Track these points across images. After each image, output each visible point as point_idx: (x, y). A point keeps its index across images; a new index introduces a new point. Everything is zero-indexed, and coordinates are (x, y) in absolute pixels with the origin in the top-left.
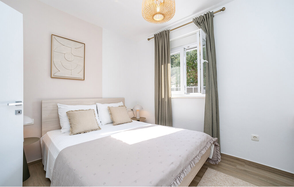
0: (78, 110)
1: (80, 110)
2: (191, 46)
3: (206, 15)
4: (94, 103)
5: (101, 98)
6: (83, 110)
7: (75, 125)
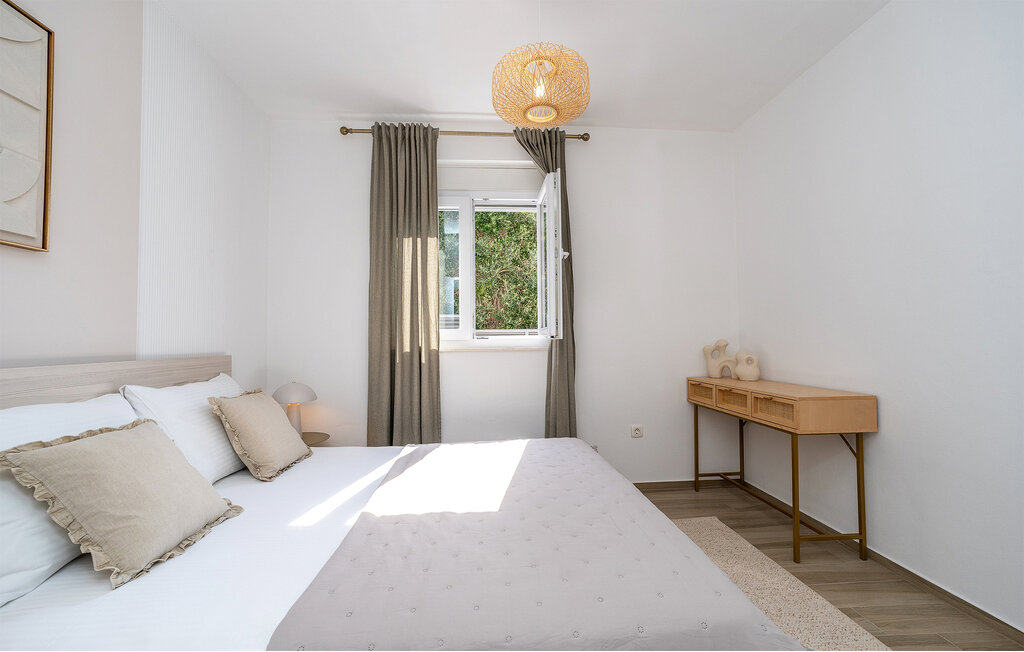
0: (83, 430)
1: (91, 433)
2: (493, 200)
3: (549, 132)
4: (104, 387)
5: (132, 358)
6: (109, 430)
7: (129, 518)
